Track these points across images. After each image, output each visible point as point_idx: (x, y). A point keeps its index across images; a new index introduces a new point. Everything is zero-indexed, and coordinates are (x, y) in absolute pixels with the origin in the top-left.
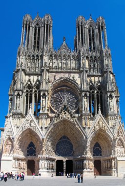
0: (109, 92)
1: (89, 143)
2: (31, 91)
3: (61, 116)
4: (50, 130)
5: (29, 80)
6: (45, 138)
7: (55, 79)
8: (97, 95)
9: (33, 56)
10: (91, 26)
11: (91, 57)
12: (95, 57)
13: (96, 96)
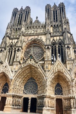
0: (66, 44)
1: (48, 83)
2: (12, 49)
3: (27, 62)
4: (18, 73)
5: (12, 42)
6: (14, 79)
7: (28, 40)
8: (59, 48)
9: (16, 29)
10: (55, 9)
11: (54, 25)
12: (57, 25)
13: (57, 49)
